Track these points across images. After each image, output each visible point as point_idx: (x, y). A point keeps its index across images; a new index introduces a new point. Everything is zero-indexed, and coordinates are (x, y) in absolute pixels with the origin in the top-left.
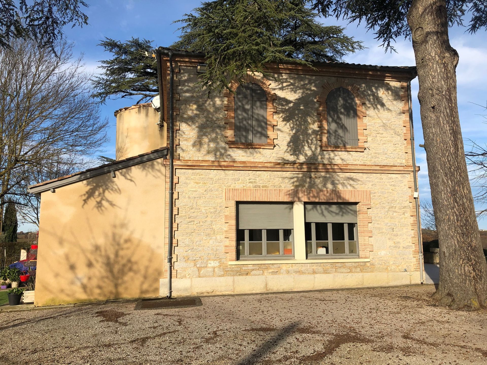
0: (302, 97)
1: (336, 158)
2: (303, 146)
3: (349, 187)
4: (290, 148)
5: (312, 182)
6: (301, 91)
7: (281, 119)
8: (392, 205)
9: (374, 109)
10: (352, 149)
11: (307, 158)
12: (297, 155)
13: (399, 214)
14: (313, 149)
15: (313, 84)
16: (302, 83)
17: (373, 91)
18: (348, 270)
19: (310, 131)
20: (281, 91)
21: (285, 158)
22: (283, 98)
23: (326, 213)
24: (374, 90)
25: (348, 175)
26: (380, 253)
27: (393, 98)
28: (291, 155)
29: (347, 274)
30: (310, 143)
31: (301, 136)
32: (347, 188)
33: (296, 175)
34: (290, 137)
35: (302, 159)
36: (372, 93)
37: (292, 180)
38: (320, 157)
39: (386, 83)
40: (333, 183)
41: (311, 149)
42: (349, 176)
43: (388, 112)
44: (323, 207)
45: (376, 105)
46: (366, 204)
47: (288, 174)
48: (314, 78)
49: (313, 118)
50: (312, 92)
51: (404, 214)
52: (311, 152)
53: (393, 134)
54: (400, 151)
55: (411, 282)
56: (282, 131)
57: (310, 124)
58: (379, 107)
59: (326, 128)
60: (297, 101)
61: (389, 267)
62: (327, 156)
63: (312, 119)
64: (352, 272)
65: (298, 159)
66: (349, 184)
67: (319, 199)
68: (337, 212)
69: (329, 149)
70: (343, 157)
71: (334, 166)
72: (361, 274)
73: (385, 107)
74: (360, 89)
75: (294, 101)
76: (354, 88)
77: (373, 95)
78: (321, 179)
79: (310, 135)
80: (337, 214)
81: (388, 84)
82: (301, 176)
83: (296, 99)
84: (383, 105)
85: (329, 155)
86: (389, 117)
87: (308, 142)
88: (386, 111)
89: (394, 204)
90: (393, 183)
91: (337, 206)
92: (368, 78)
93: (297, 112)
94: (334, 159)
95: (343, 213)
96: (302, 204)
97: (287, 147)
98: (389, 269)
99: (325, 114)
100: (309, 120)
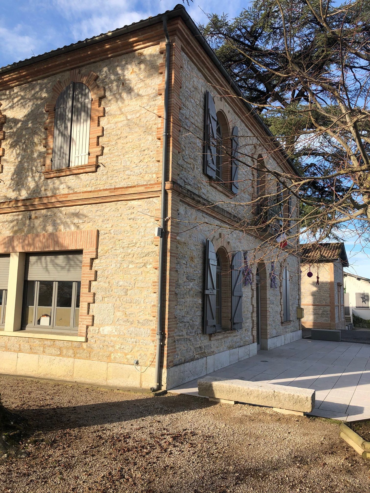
0: (32, 111)
1: (62, 187)
2: (27, 177)
3: (73, 228)
4: (13, 182)
5: (32, 225)
6: (31, 103)
7: (9, 146)
8: (129, 251)
9: (117, 100)
10: (78, 169)
11: (29, 192)
12: (19, 190)
13: (138, 265)
14: (37, 179)
15: (45, 90)
16: (33, 92)
17: (118, 74)
18: (57, 352)
19: (35, 155)
20: (12, 110)
21: (8, 196)
22: (12, 118)
23: (50, 267)
24: (120, 72)
25: (72, 209)
26: (103, 330)
27: (147, 74)
28: (14, 191)
29: (53, 358)
30: (34, 172)
31: (26, 164)
32: (70, 228)
33: (16, 217)
34: (15, 167)
35: (24, 194)
36: (116, 78)
37: (12, 225)
38: (43, 189)
39: (139, 53)
40: (55, 225)
41: (35, 180)
42: (73, 211)
43: (136, 100)
44: (49, 258)
45: (120, 94)
46: (89, 252)
47: (9, 217)
48: (45, 81)
49: (41, 136)
50: (42, 101)
51: (145, 265)
52: (34, 183)
53: (142, 133)
54: (150, 159)
55: (141, 384)
56: (7, 162)
57: (36, 145)
58: (124, 95)
59: (52, 146)
60: (26, 118)
61: (112, 355)
62: (51, 186)
63: (39, 137)
64: (63, 356)
65: (20, 195)
66: (72, 223)
67: (34, 247)
68: (63, 265)
69: (52, 175)
70: (70, 184)
71: (51, 199)
72: (71, 360)
73: (133, 94)
74: (100, 77)
75: (22, 119)
76: (90, 78)
77: (118, 80)
78: (41, 219)
79: (35, 160)
80: (63, 268)
81: (141, 54)
82: (20, 217)
83: (25, 116)
84: (130, 90)
85: (54, 183)
86: (136, 109)
87: (32, 170)
88: (134, 100)
89: (132, 250)
90: (132, 216)
91: (65, 256)
92: (110, 56)
93: (24, 133)
94: (58, 189)
95: (71, 266)
96: (17, 255)
97: (10, 181)
98: (112, 357)
99: (51, 126)
100: (36, 140)
